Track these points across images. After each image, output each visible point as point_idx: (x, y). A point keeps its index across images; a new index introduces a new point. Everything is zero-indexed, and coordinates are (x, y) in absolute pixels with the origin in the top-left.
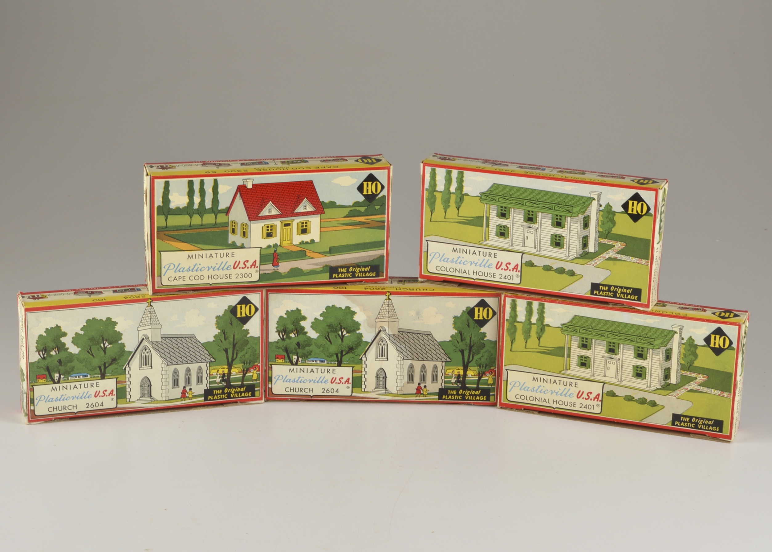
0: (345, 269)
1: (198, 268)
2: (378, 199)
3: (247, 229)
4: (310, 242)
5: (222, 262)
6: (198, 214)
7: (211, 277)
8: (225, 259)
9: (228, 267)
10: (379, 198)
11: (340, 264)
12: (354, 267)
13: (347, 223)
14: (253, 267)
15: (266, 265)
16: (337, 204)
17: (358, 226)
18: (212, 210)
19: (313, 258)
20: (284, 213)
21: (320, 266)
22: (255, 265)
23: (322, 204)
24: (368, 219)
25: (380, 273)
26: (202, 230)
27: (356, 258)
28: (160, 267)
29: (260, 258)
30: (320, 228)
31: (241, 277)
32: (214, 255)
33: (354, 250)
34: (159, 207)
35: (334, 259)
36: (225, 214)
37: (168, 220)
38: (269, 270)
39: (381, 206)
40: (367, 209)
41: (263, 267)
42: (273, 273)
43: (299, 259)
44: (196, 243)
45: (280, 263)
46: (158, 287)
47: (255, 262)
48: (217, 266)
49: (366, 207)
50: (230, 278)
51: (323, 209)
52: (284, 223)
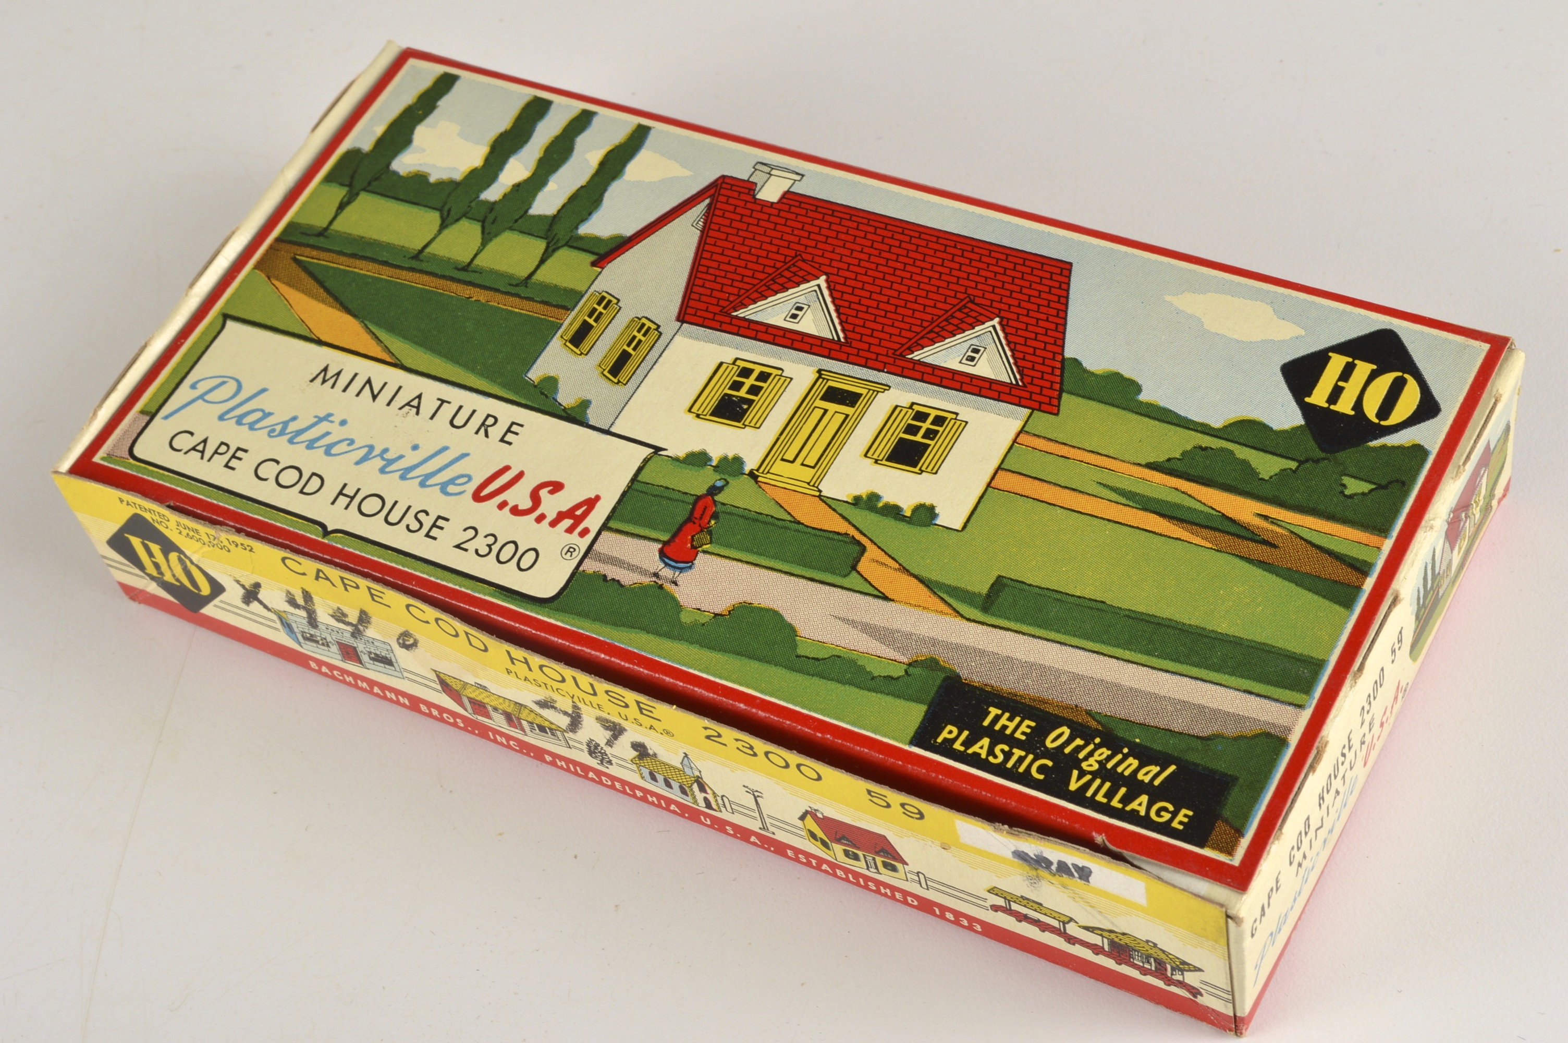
0: (1027, 725)
1: (328, 433)
2: (1374, 449)
3: (644, 348)
4: (908, 513)
5: (445, 449)
6: (483, 222)
7: (352, 498)
8: (467, 439)
9: (452, 481)
10: (1384, 447)
11: (1008, 683)
12: (1078, 730)
13: (1150, 499)
14: (567, 523)
15: (629, 540)
16: (1143, 397)
17: (1205, 532)
18: (551, 225)
19: (885, 598)
20: (854, 344)
21: (897, 649)
22: (578, 520)
23: (1062, 369)
24: (1274, 522)
25: (1220, 827)
26: (454, 286)
27: (1114, 688)
28: (177, 380)
29: (624, 494)
30: (999, 468)
31: (484, 550)
32: (428, 406)
33: (1126, 646)
34: (354, 154)
35: (991, 648)
36: (592, 258)
37: (349, 210)
38: (631, 568)
39: (1380, 487)
40: (1294, 472)
41: (610, 544)
42: (643, 588)
43: (808, 573)
44: (391, 329)
45: (700, 555)
46: (109, 457)
47: (591, 503)
48: (412, 458)
49: (1293, 465)
50: (427, 535)
51: (1061, 391)
52: (830, 383)
